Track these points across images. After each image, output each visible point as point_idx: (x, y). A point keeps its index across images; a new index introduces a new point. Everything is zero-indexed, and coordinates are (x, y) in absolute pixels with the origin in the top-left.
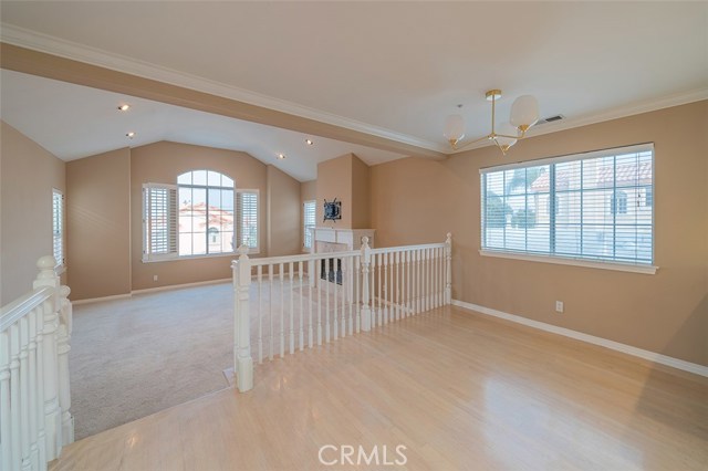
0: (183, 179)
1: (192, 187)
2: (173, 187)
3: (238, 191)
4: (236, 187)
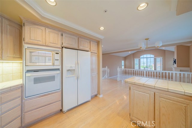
3: (155, 58)
4: (155, 57)
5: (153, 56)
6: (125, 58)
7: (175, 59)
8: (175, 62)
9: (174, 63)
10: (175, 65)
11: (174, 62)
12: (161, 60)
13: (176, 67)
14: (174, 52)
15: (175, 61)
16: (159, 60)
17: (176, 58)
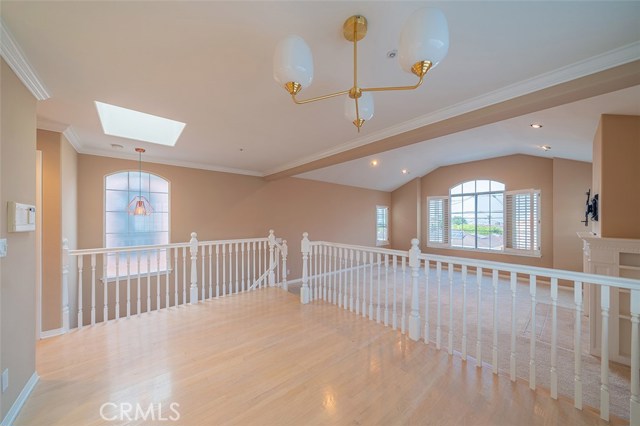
0: (455, 190)
1: (463, 195)
2: (446, 197)
3: (509, 193)
4: (507, 189)
5: (501, 187)
6: (392, 198)
7: (592, 197)
8: (592, 209)
9: (590, 215)
10: (596, 228)
11: (589, 210)
12: (532, 201)
13: (599, 235)
14: (591, 164)
15: (595, 203)
16: (528, 202)
17: (597, 188)
